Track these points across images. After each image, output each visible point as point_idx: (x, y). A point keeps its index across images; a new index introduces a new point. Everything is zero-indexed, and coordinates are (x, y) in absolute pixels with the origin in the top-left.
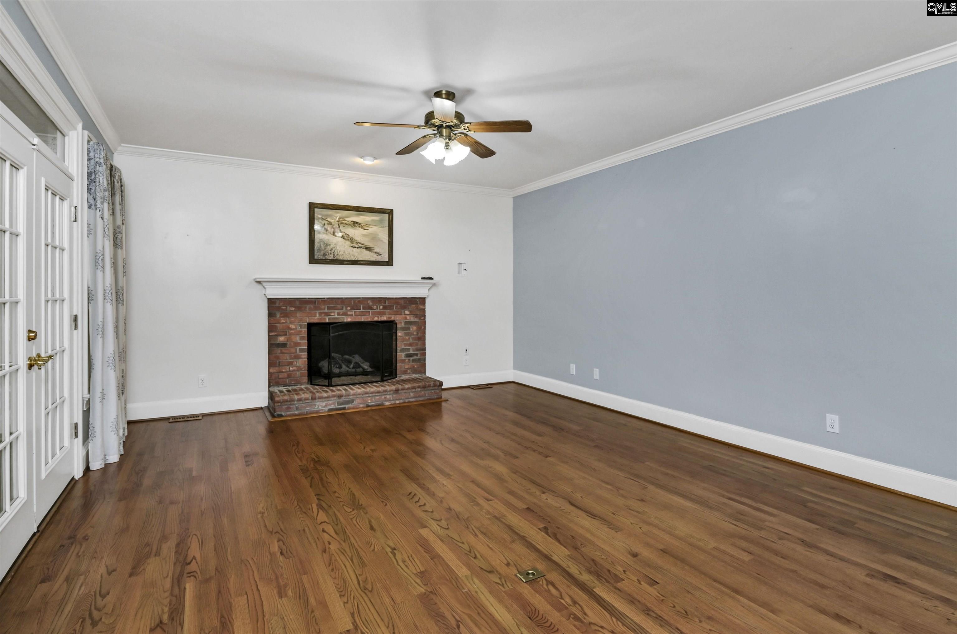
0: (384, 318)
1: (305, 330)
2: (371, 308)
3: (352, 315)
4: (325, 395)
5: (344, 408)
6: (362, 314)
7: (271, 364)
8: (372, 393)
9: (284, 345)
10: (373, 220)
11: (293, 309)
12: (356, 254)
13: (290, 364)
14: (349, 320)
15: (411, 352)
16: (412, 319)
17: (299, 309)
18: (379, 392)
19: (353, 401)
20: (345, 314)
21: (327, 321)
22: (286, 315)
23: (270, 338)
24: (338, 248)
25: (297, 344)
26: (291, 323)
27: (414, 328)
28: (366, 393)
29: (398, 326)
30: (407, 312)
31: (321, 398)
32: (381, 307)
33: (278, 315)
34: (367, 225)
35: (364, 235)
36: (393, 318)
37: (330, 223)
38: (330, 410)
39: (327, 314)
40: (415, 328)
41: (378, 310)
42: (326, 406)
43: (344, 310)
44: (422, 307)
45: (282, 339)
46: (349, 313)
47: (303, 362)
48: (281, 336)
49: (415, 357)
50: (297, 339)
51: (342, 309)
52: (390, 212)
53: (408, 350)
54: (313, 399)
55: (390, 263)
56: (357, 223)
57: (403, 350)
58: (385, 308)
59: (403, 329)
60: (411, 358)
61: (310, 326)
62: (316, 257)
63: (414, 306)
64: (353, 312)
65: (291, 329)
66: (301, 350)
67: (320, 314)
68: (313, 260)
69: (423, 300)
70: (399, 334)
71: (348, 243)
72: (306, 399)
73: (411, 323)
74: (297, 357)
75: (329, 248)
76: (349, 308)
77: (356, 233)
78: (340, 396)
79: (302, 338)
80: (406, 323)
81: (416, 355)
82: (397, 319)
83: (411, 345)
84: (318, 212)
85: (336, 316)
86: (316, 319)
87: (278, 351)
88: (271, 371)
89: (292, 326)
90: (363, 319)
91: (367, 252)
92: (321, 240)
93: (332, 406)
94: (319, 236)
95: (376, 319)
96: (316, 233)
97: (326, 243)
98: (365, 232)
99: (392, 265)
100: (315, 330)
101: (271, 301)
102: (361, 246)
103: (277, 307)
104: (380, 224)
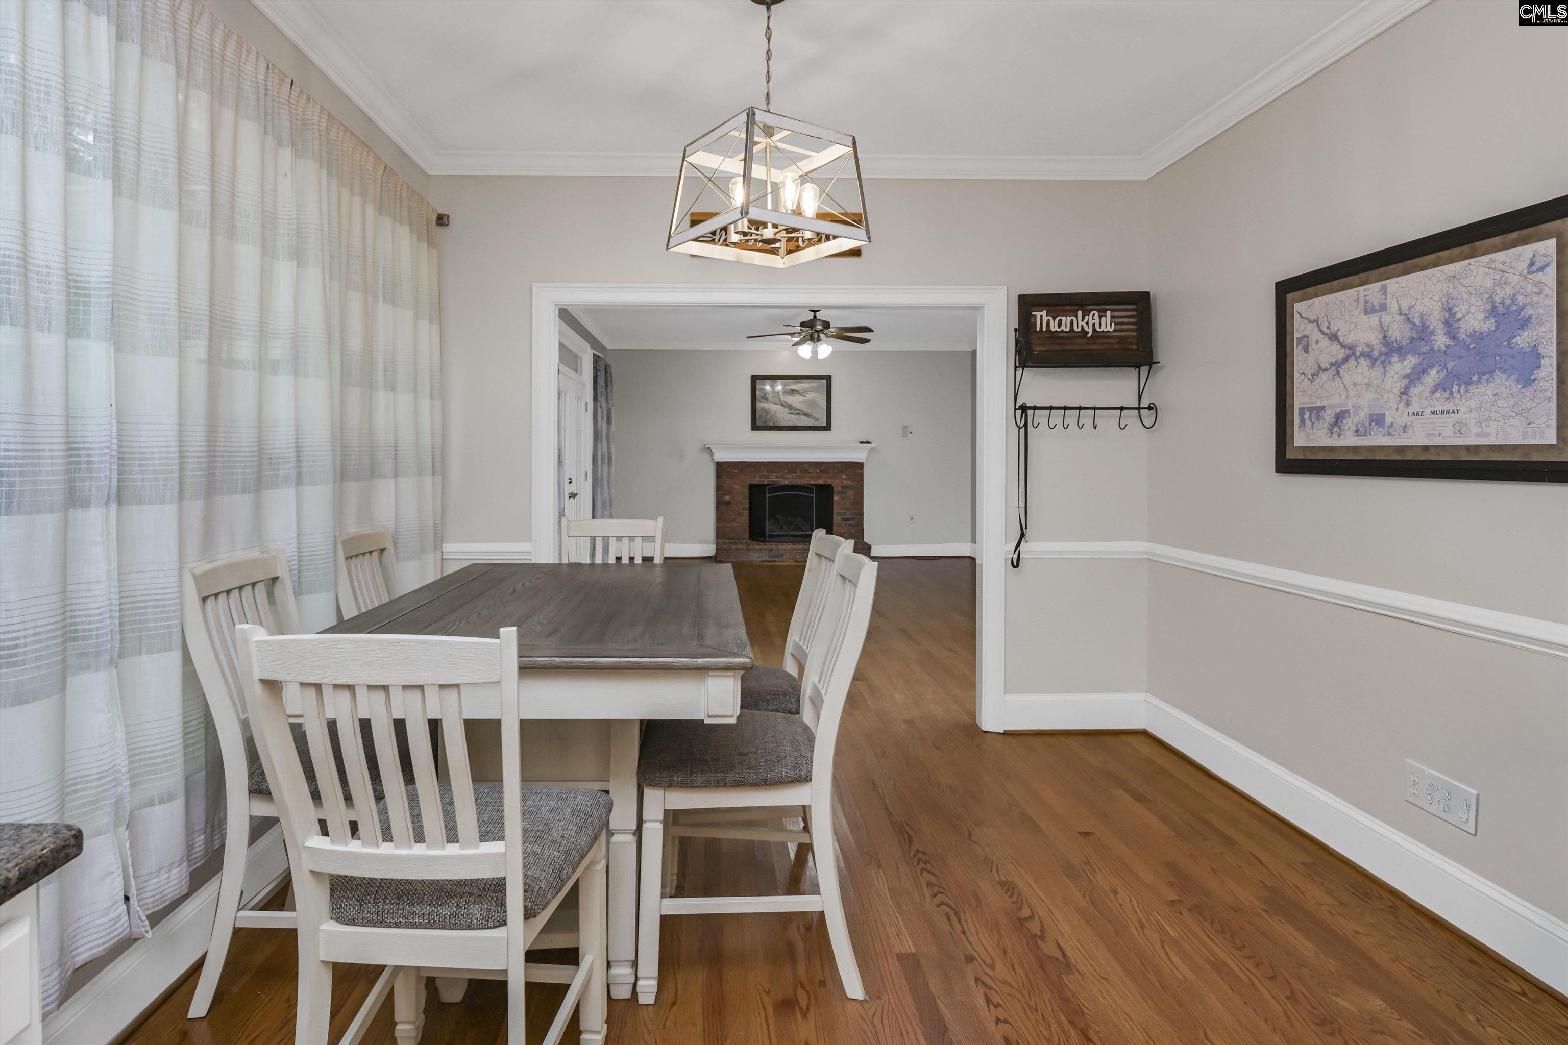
0: (821, 482)
1: (747, 491)
2: (807, 471)
3: (789, 478)
4: (758, 547)
5: (774, 561)
6: (799, 478)
7: (718, 519)
8: (800, 549)
9: (728, 503)
10: (812, 387)
11: (737, 471)
12: (794, 421)
13: (734, 520)
14: (786, 482)
15: (848, 516)
16: (849, 483)
17: (741, 472)
19: (782, 556)
20: (783, 477)
21: (766, 483)
22: (730, 477)
23: (717, 497)
24: (778, 415)
25: (739, 503)
26: (735, 484)
27: (851, 493)
28: (795, 549)
29: (835, 489)
30: (844, 477)
31: (754, 550)
32: (818, 471)
33: (724, 477)
34: (806, 392)
35: (802, 402)
36: (829, 482)
37: (770, 393)
38: (763, 562)
39: (766, 477)
40: (852, 492)
41: (815, 474)
42: (759, 557)
43: (782, 473)
44: (859, 471)
45: (727, 498)
46: (786, 476)
47: (745, 519)
48: (726, 495)
49: (852, 522)
50: (740, 498)
51: (780, 472)
52: (828, 378)
53: (845, 514)
54: (748, 550)
55: (828, 427)
56: (795, 390)
57: (838, 514)
58: (821, 471)
59: (839, 493)
60: (848, 523)
61: (752, 487)
62: (758, 424)
63: (851, 470)
64: (790, 476)
65: (736, 489)
66: (743, 509)
67: (760, 476)
68: (755, 427)
69: (860, 466)
70: (836, 498)
71: (787, 410)
72: (742, 549)
73: (848, 487)
74: (739, 515)
75: (769, 416)
76: (787, 472)
77: (795, 401)
78: (771, 550)
79: (744, 498)
80: (843, 487)
81: (853, 519)
82: (835, 483)
83: (848, 509)
84: (760, 383)
85: (775, 479)
86: (756, 481)
87: (723, 508)
88: (718, 525)
89: (736, 487)
90: (800, 482)
91: (805, 418)
92: (763, 409)
93: (764, 558)
94: (760, 405)
95: (812, 482)
96: (757, 402)
97: (767, 412)
98: (802, 399)
99: (830, 429)
100: (756, 491)
101: (719, 465)
102: (799, 412)
103: (723, 470)
104: (817, 390)
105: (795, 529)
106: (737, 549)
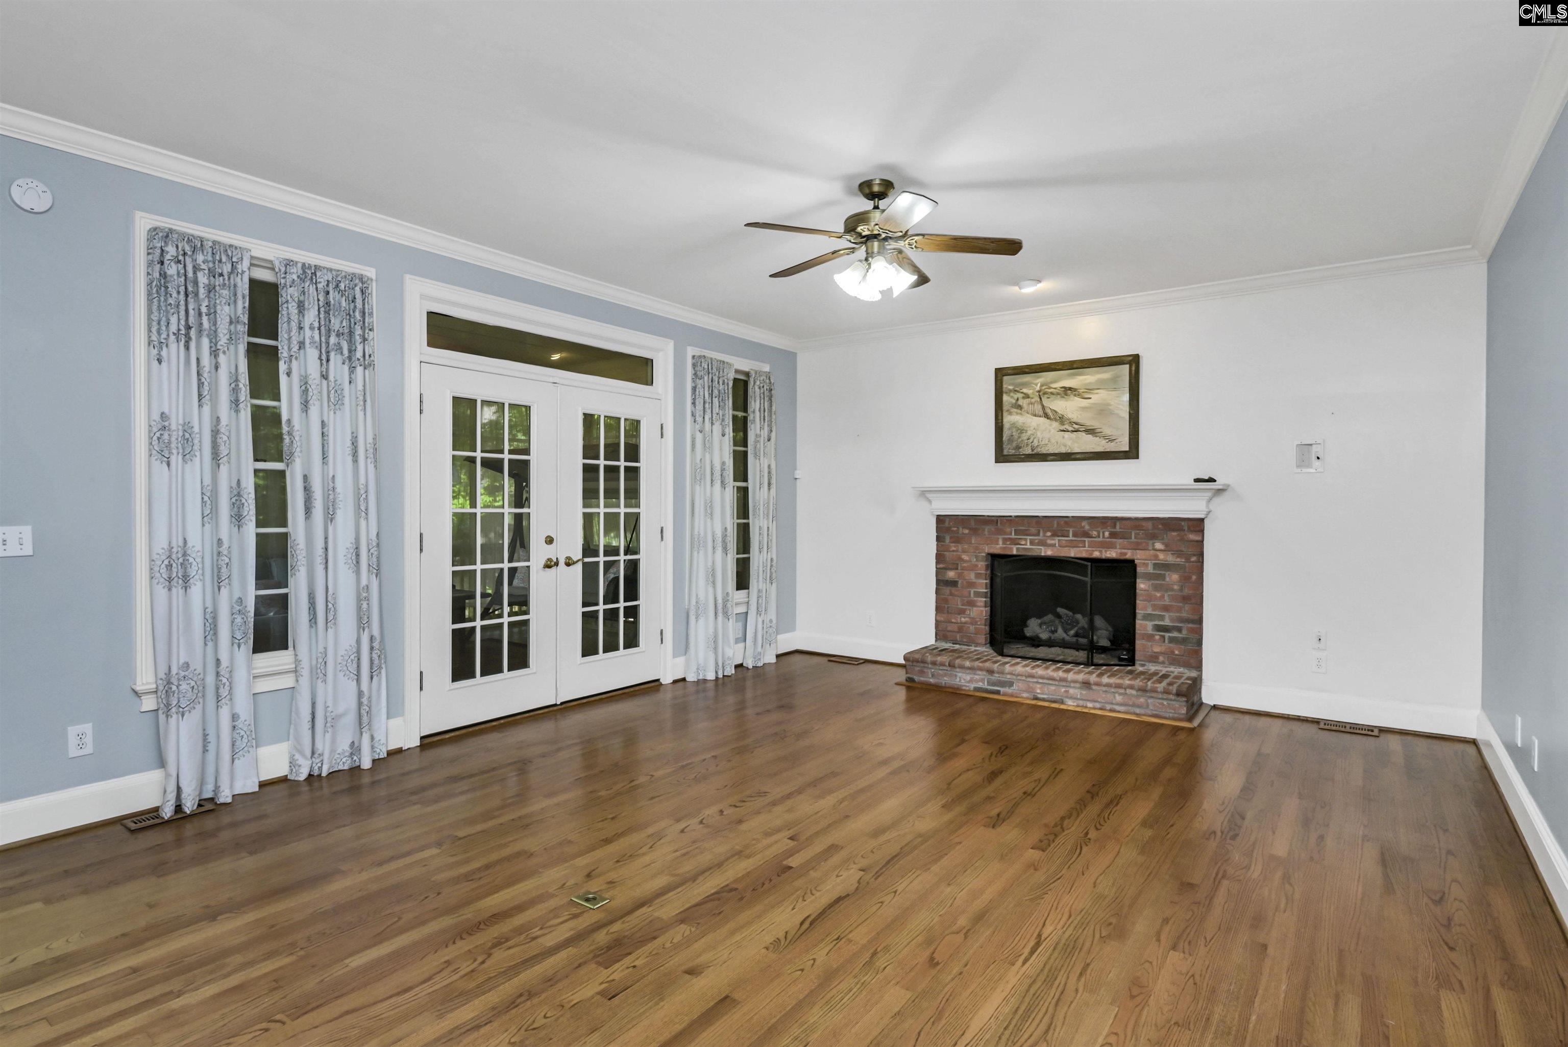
0: (1112, 554)
1: (982, 564)
2: (1086, 535)
3: (1054, 545)
5: (998, 692)
6: (1073, 545)
7: (939, 609)
8: (1043, 678)
9: (953, 583)
10: (1101, 381)
11: (966, 531)
12: (1069, 443)
13: (962, 612)
15: (1167, 622)
16: (1171, 559)
17: (974, 531)
18: (1053, 679)
19: (1011, 684)
20: (1043, 543)
21: (1015, 552)
22: (957, 540)
23: (939, 572)
24: (1039, 434)
25: (971, 585)
26: (964, 551)
27: (1173, 578)
28: (1032, 676)
29: (1140, 570)
30: (1158, 546)
31: (962, 667)
32: (1107, 534)
33: (948, 539)
34: (1089, 390)
35: (1084, 409)
36: (1129, 555)
37: (1027, 396)
38: (977, 689)
39: (1015, 542)
40: (1175, 577)
41: (1101, 539)
42: (971, 681)
43: (1041, 537)
44: (1195, 537)
45: (951, 574)
46: (1049, 542)
47: (980, 612)
48: (951, 569)
49: (1175, 634)
50: (972, 576)
51: (1038, 534)
52: (1134, 361)
53: (1162, 618)
54: (952, 665)
55: (1132, 453)
56: (1070, 389)
57: (1147, 617)
58: (1113, 535)
59: (1148, 577)
60: (1167, 635)
61: (994, 558)
62: (1005, 452)
63: (1175, 534)
64: (1055, 541)
65: (962, 560)
66: (977, 594)
67: (1005, 540)
68: (1001, 457)
69: (1198, 525)
70: (1142, 585)
71: (1056, 425)
72: (942, 664)
73: (1166, 567)
74: (972, 604)
75: (1024, 437)
76: (1049, 534)
77: (1069, 407)
78: (991, 672)
79: (978, 576)
80: (1156, 566)
81: (1179, 630)
82: (1138, 557)
83: (1166, 608)
84: (1009, 382)
85: (1028, 546)
86: (998, 547)
87: (946, 590)
88: (939, 618)
89: (965, 557)
90: (1073, 553)
91: (1090, 437)
92: (1013, 425)
93: (980, 685)
94: (1009, 419)
95: (1096, 554)
96: (1005, 414)
97: (1022, 430)
98: (1085, 403)
99: (1137, 457)
100: (999, 566)
101: (940, 519)
102: (1078, 428)
103: (946, 527)
104: (1112, 384)
106: (934, 663)
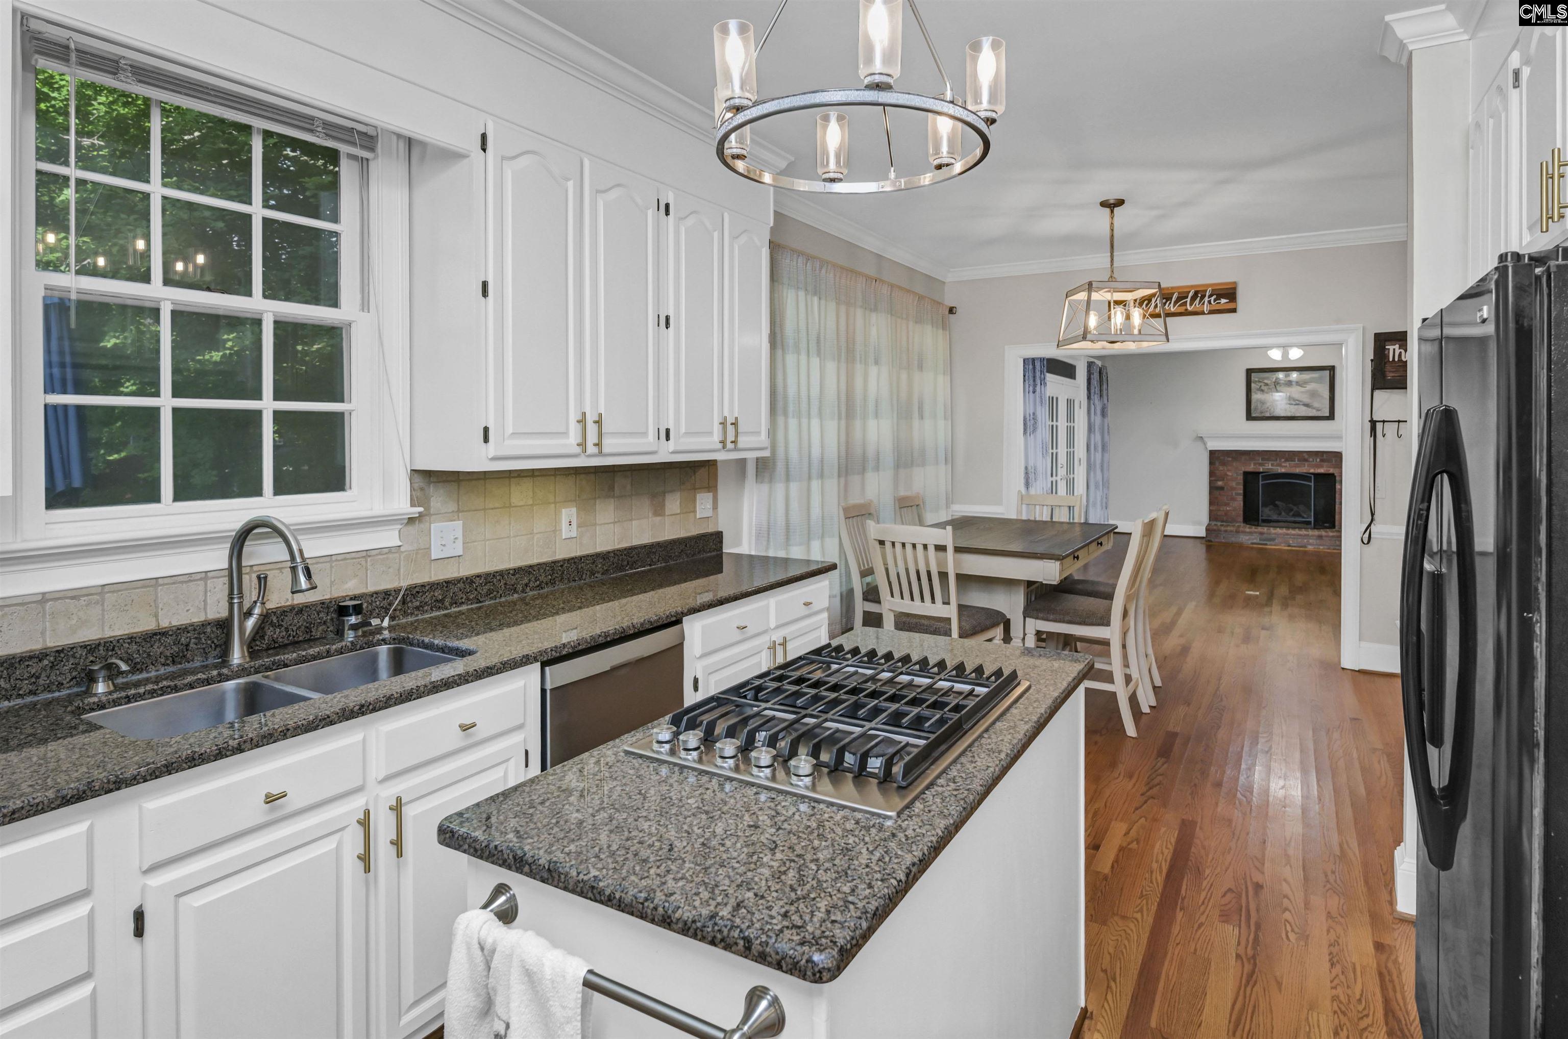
0: (1321, 471)
1: (1241, 477)
2: (1306, 460)
3: (1286, 467)
4: (1248, 530)
5: (1264, 544)
6: (1296, 466)
7: (1211, 503)
8: (1294, 535)
9: (1222, 488)
10: (1314, 378)
11: (1231, 459)
12: (1294, 411)
13: (1228, 504)
14: (1283, 470)
17: (1235, 459)
18: (1300, 535)
20: (1280, 465)
21: (1260, 471)
22: (1224, 464)
23: (1211, 482)
24: (1276, 406)
25: (1233, 489)
26: (1228, 470)
28: (1287, 534)
29: (1337, 478)
31: (1244, 532)
32: (1318, 459)
33: (1217, 463)
34: (1306, 383)
35: (1303, 393)
36: (1331, 471)
37: (1266, 384)
38: (1253, 544)
39: (1261, 465)
41: (1314, 462)
42: (1250, 539)
43: (1278, 461)
45: (1220, 483)
46: (1283, 464)
47: (1239, 503)
48: (1219, 480)
50: (1234, 484)
51: (1276, 460)
52: (1332, 369)
54: (1237, 532)
55: (1331, 417)
56: (1295, 382)
58: (1322, 461)
61: (1246, 474)
62: (1252, 415)
64: (1287, 464)
65: (1227, 475)
66: (1238, 494)
67: (1255, 464)
68: (1250, 417)
70: (1338, 486)
71: (1286, 401)
72: (1231, 531)
74: (1233, 499)
75: (1266, 407)
76: (1283, 460)
77: (1294, 391)
78: (1262, 534)
79: (1238, 484)
82: (1337, 471)
84: (1255, 377)
85: (1270, 466)
86: (1251, 468)
87: (1217, 493)
88: (1212, 508)
89: (1230, 474)
90: (1297, 470)
91: (1306, 408)
92: (1257, 400)
93: (1255, 541)
94: (1255, 396)
95: (1312, 471)
96: (1253, 394)
97: (1263, 403)
98: (1303, 389)
99: (1333, 419)
100: (1250, 478)
101: (1212, 453)
102: (1299, 403)
103: (1216, 457)
104: (1319, 380)
105: (1294, 515)
106: (1226, 531)
